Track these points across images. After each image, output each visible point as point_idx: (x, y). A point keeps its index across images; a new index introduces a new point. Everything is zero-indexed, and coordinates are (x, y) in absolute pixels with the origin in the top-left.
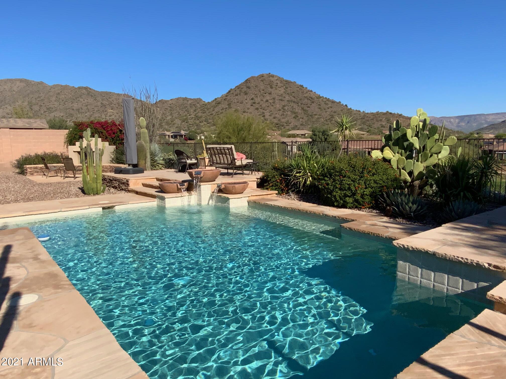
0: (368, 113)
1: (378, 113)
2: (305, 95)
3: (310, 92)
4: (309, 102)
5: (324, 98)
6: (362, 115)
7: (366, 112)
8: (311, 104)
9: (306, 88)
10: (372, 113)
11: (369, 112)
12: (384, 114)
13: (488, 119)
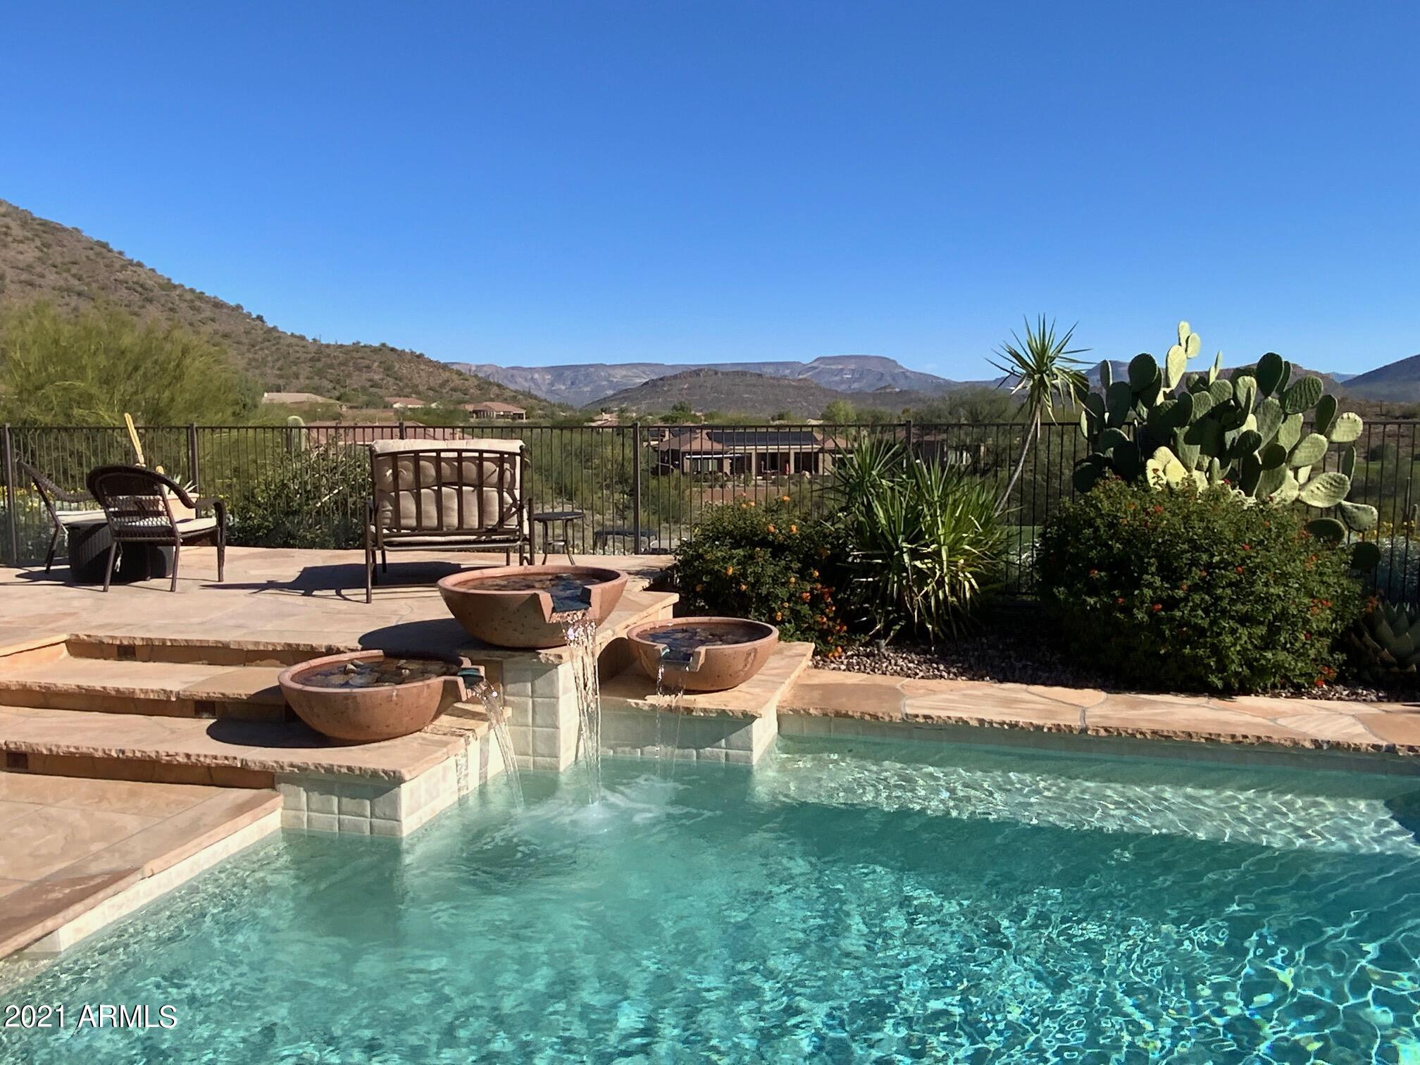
0: (328, 346)
1: (356, 347)
2: (120, 276)
3: (134, 269)
4: (136, 297)
5: (186, 290)
6: (313, 349)
7: (324, 342)
8: (143, 307)
9: (121, 253)
10: (341, 346)
11: (333, 343)
12: (375, 350)
13: (614, 377)
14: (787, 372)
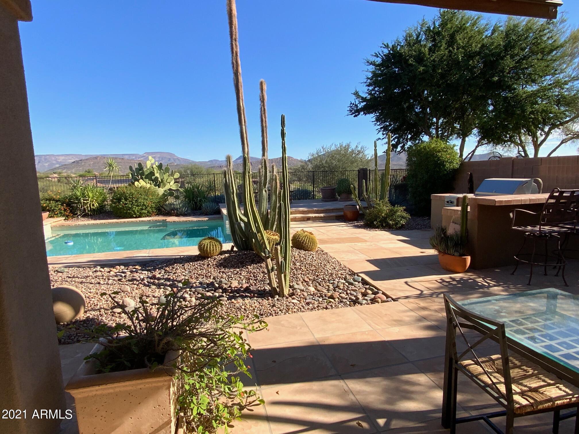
13: (59, 159)
14: (134, 157)
